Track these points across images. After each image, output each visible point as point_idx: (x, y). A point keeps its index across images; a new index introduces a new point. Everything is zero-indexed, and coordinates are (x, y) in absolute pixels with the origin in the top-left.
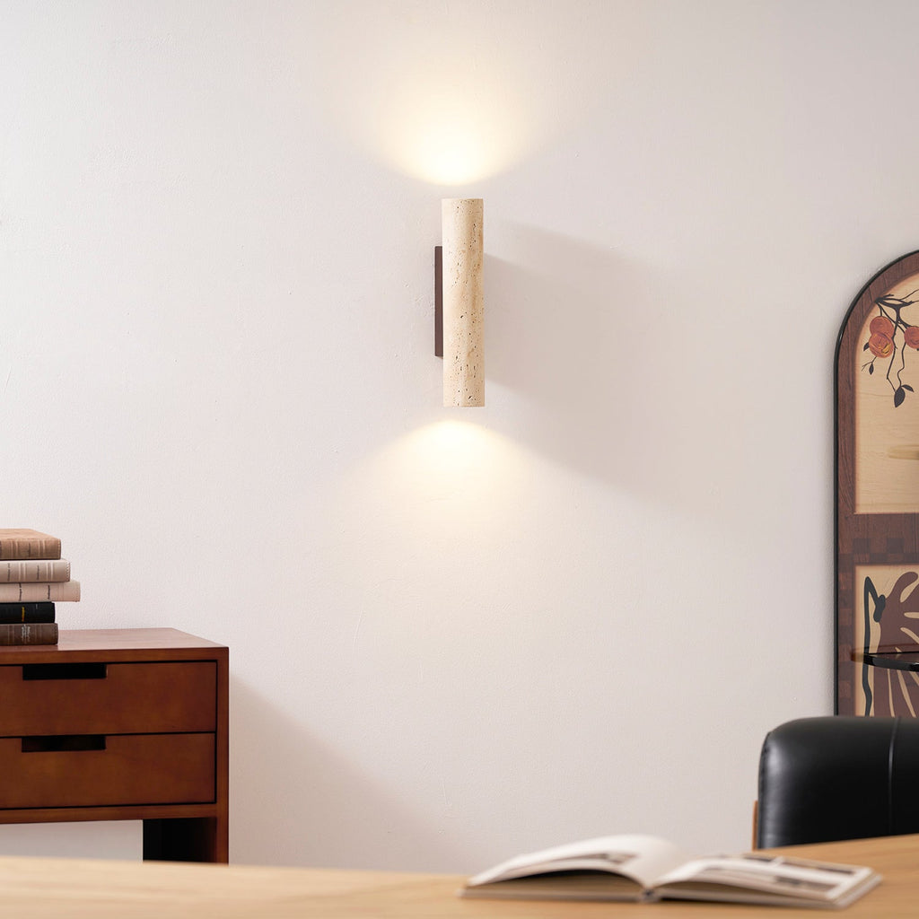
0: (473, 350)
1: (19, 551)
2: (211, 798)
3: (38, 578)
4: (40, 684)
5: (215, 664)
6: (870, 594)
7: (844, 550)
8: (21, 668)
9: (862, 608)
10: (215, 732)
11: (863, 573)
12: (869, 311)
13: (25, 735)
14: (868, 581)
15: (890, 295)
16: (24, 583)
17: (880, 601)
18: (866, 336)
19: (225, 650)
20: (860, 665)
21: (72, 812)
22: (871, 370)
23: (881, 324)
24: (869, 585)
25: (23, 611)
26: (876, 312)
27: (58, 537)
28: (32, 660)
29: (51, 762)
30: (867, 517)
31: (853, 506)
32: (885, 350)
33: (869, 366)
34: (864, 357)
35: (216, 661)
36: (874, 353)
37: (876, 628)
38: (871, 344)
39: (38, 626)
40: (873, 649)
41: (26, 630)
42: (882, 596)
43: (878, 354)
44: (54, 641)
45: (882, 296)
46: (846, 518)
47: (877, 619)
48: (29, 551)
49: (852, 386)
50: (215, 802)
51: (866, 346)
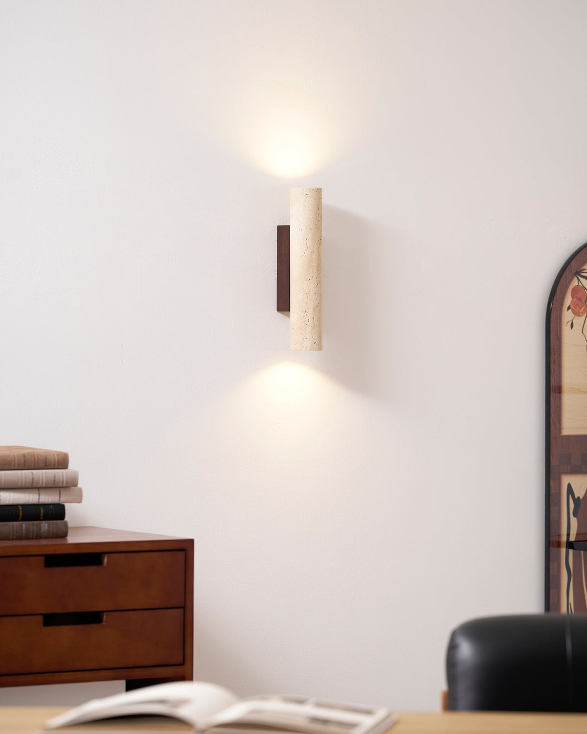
0: (317, 307)
1: (38, 462)
2: (180, 660)
3: (54, 484)
4: (57, 571)
5: (184, 552)
6: (570, 496)
7: (554, 462)
8: (43, 558)
9: (565, 507)
10: (184, 608)
11: (566, 480)
12: (570, 281)
13: (45, 612)
14: (569, 485)
15: (584, 269)
16: (42, 488)
17: (577, 501)
18: (568, 300)
19: (191, 542)
20: (563, 550)
21: (80, 675)
22: (572, 326)
23: (578, 291)
24: (570, 490)
25: (42, 511)
26: (575, 283)
27: (65, 451)
28: (52, 551)
29: (65, 634)
30: (569, 437)
31: (560, 429)
32: (581, 311)
33: (570, 323)
34: (567, 316)
35: (184, 550)
36: (574, 313)
37: (574, 521)
38: (572, 307)
39: (53, 523)
40: (572, 538)
41: (45, 526)
42: (579, 497)
43: (577, 314)
44: (64, 535)
45: (579, 270)
46: (555, 438)
47: (575, 515)
48: (46, 462)
49: (559, 339)
50: (183, 664)
51: (569, 308)
